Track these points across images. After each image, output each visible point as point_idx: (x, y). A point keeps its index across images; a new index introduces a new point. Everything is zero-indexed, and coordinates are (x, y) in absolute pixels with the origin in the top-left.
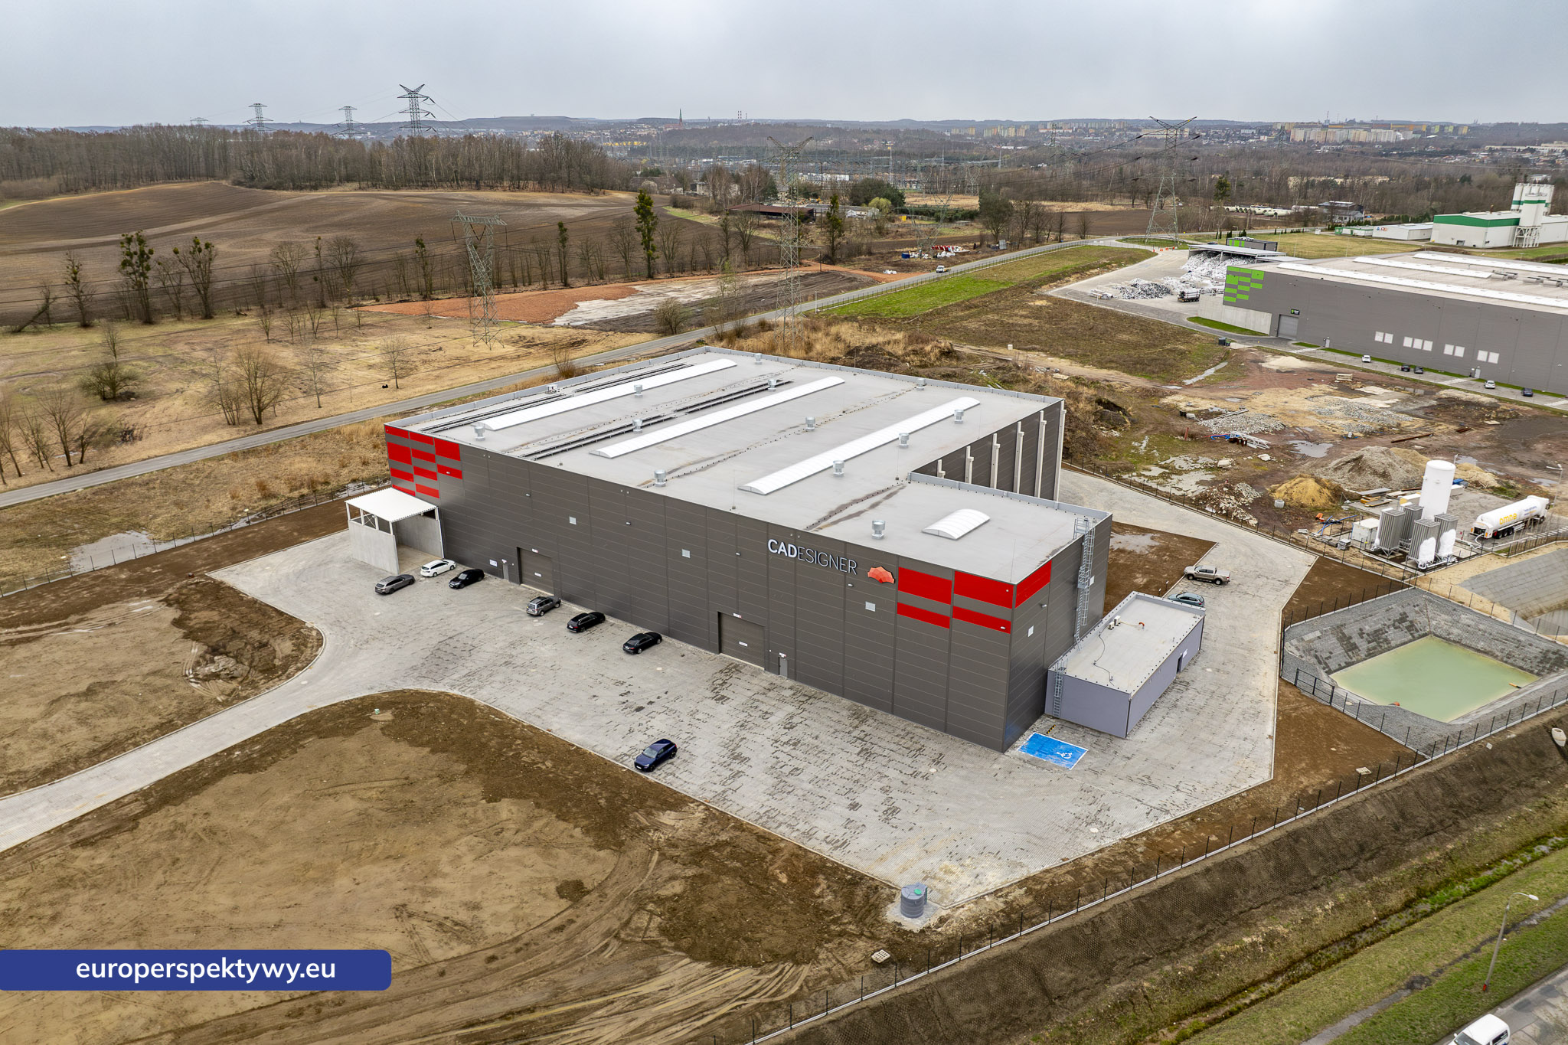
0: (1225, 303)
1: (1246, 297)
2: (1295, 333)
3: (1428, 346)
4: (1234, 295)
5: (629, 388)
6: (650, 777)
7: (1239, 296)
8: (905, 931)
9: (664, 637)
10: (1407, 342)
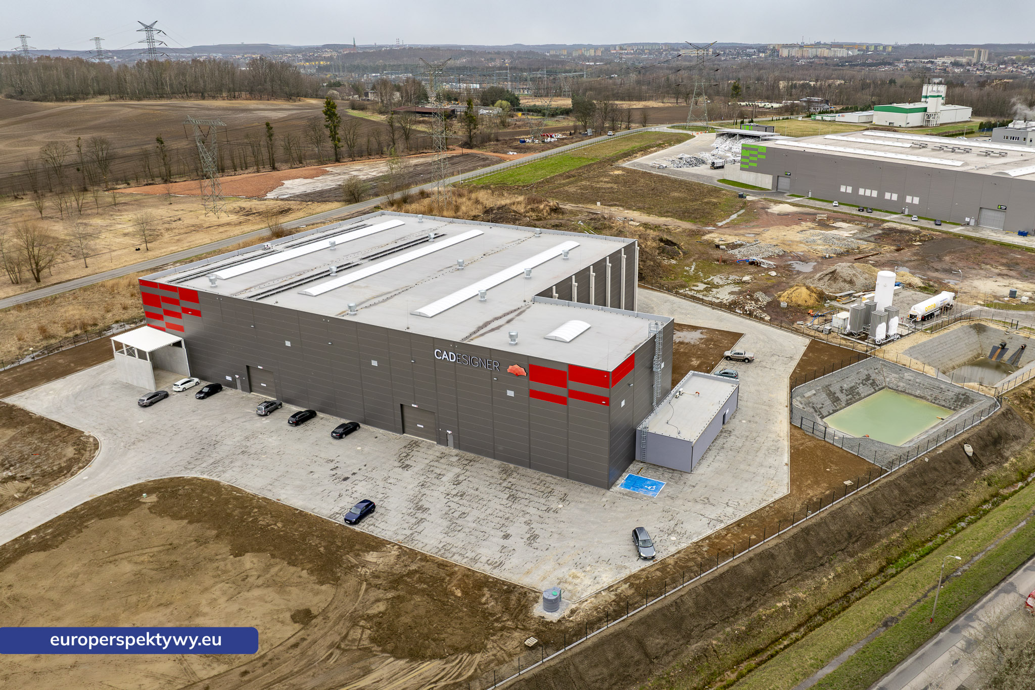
0: (742, 169)
1: (755, 165)
2: (788, 188)
3: (875, 194)
4: (747, 164)
5: (325, 243)
6: (357, 528)
7: (751, 164)
8: (547, 622)
9: (361, 425)
10: (861, 192)
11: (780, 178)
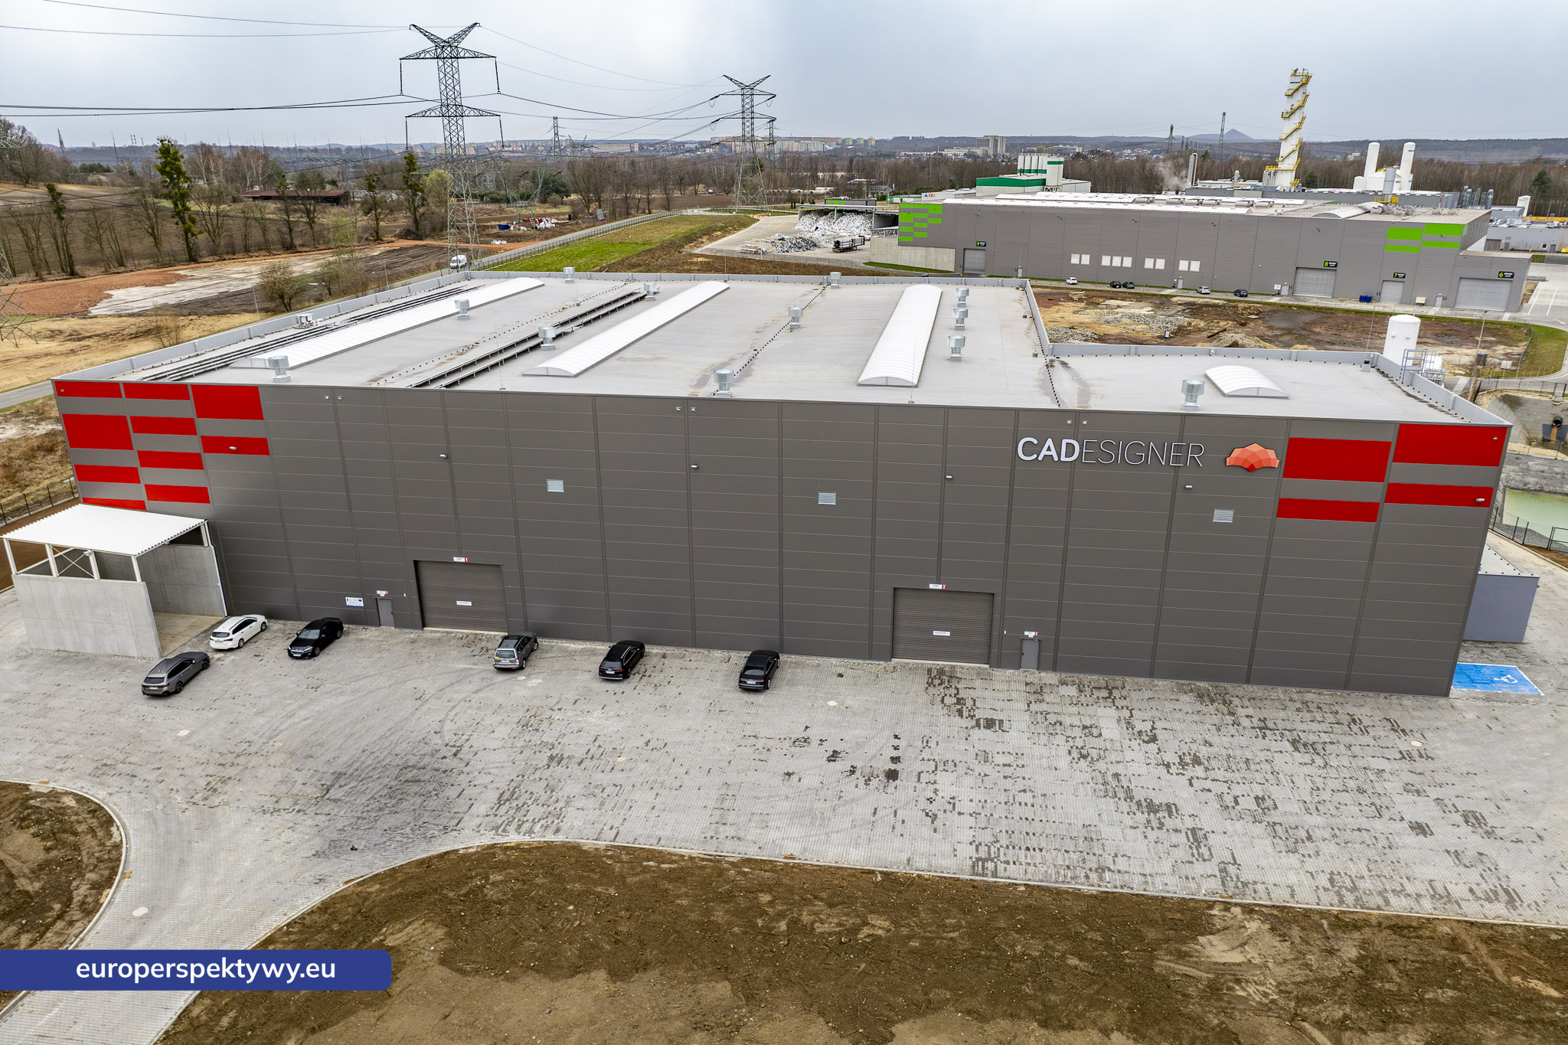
0: (901, 244)
1: (924, 235)
2: (982, 267)
4: (910, 234)
7: (917, 235)
11: (967, 251)
